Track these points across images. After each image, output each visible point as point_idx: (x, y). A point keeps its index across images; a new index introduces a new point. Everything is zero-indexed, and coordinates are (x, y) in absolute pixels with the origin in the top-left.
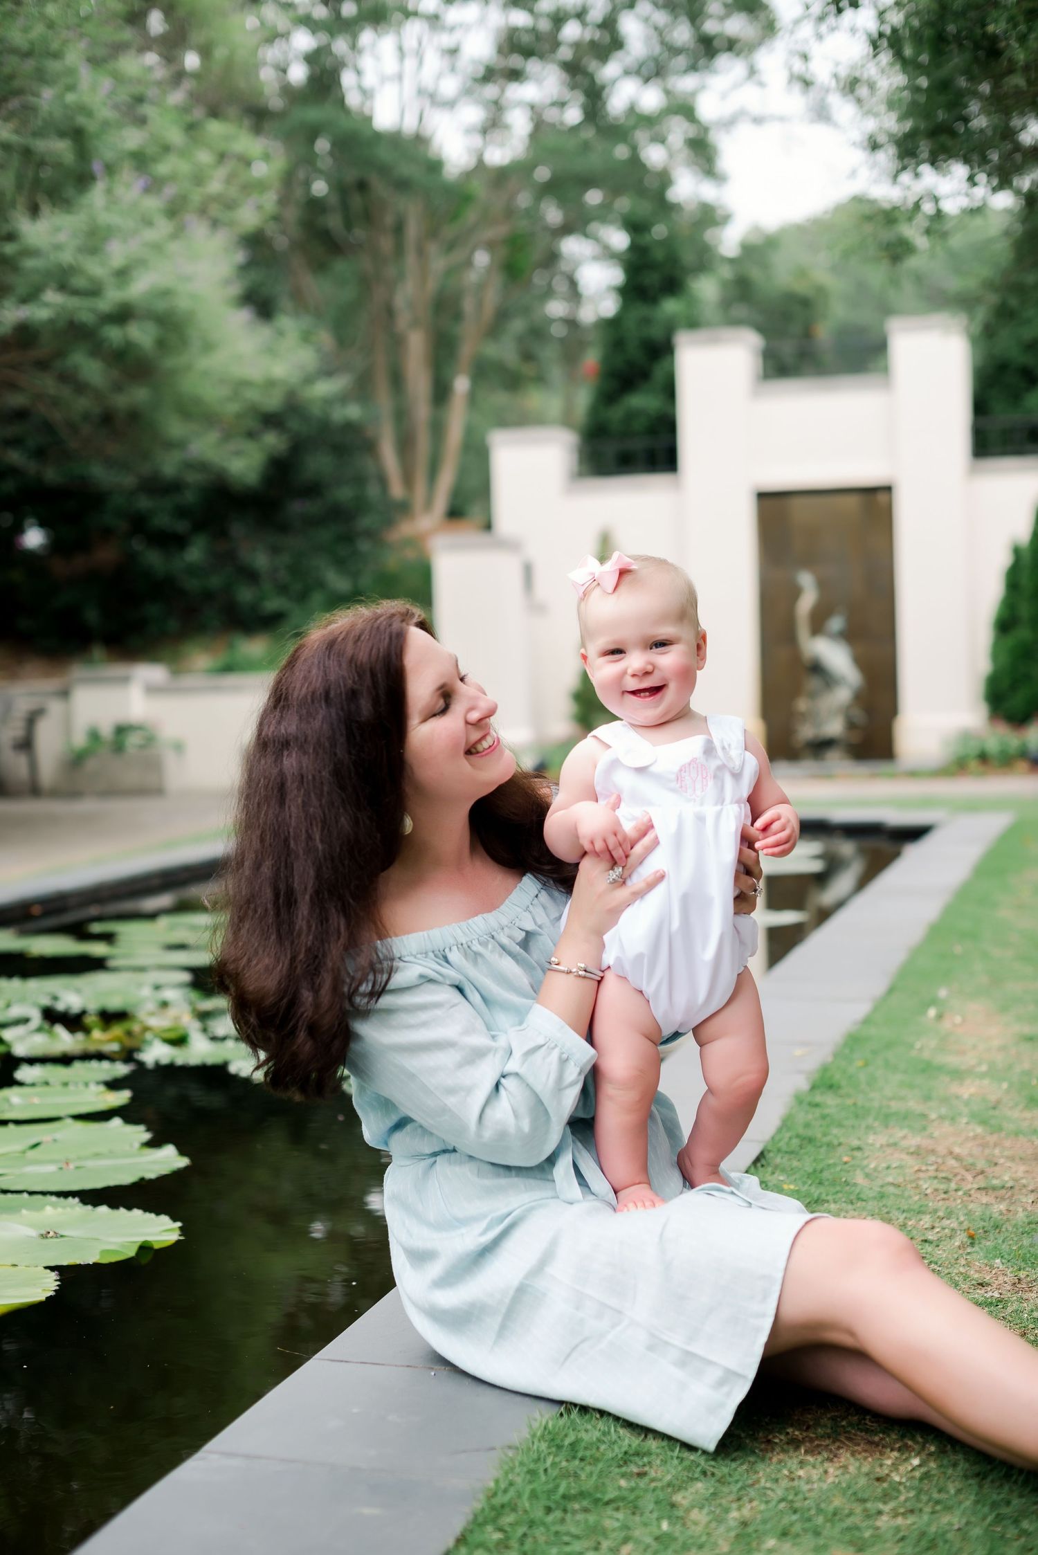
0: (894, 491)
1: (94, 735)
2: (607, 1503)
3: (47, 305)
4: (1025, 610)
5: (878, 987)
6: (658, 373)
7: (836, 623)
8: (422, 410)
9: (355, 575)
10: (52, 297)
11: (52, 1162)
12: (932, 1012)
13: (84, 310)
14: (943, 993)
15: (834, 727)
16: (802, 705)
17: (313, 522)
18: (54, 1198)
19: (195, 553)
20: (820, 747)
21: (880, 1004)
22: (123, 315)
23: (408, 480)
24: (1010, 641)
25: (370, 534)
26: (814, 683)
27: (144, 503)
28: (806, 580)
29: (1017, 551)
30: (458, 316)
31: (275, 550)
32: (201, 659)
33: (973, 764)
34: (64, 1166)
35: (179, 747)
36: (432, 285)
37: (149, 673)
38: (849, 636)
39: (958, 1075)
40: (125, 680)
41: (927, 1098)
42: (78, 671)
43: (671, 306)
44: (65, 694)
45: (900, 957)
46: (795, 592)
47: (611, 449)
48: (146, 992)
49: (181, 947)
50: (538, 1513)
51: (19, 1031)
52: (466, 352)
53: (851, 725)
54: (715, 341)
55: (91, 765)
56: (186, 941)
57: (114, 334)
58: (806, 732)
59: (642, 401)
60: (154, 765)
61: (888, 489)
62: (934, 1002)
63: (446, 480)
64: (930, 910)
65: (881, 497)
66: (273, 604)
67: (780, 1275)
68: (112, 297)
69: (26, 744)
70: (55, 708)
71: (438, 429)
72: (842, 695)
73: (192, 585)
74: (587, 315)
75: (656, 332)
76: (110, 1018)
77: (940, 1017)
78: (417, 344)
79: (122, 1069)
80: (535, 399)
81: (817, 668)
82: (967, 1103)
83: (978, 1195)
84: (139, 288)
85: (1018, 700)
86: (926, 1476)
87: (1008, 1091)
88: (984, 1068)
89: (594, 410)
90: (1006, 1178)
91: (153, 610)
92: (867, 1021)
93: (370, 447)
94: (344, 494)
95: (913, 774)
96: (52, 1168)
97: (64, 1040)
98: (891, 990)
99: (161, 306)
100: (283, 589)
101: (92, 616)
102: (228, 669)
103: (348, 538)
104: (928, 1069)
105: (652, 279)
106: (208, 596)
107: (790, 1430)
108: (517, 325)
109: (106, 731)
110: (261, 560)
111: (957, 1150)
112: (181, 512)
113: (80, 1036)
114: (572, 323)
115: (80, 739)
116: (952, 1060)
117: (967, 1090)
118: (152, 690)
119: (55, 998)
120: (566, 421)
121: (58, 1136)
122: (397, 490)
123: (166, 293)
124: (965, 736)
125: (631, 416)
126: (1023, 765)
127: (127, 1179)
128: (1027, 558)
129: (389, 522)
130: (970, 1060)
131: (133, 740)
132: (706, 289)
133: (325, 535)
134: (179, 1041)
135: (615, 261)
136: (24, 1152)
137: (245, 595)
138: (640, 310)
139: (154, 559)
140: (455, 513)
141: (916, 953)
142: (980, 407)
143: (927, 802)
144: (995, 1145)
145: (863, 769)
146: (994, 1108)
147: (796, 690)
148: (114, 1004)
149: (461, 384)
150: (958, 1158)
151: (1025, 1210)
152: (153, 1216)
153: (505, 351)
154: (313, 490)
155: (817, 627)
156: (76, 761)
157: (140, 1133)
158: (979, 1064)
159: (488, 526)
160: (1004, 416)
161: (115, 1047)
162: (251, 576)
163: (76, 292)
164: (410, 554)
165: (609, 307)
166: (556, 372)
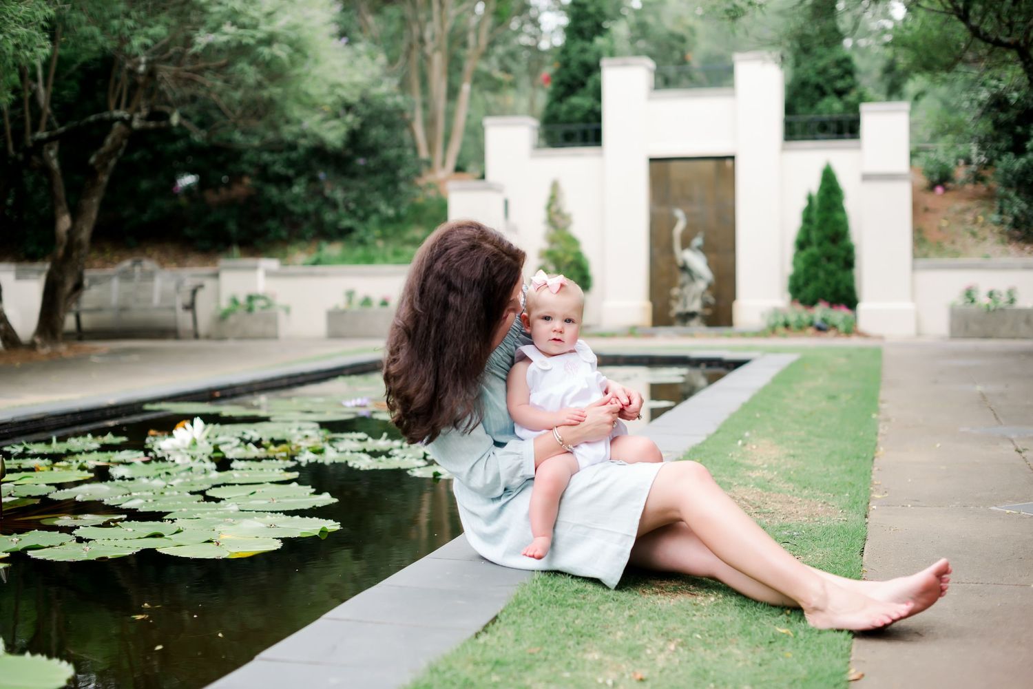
0: (736, 158)
1: (235, 301)
2: (569, 605)
3: (226, 34)
4: (814, 235)
5: (712, 430)
6: (590, 83)
7: (698, 241)
8: (441, 103)
9: (397, 206)
10: (228, 28)
11: (265, 500)
12: (740, 442)
13: (248, 37)
14: (747, 434)
15: (695, 306)
16: (675, 291)
17: (372, 172)
18: (270, 513)
19: (298, 189)
20: (687, 317)
21: (709, 438)
22: (269, 40)
23: (431, 147)
24: (804, 254)
25: (408, 179)
26: (683, 278)
27: (266, 157)
28: (679, 213)
29: (810, 199)
30: (465, 45)
31: (346, 189)
32: (300, 256)
33: (781, 330)
34: (272, 501)
35: (287, 310)
36: (448, 25)
37: (269, 264)
38: (705, 249)
39: (751, 468)
40: (255, 268)
41: (733, 476)
42: (223, 262)
43: (599, 41)
44: (216, 275)
45: (725, 416)
46: (673, 222)
47: (560, 130)
48: (294, 431)
49: (309, 412)
50: (537, 605)
51: (228, 446)
52: (469, 66)
53: (706, 305)
54: (625, 65)
55: (232, 319)
56: (312, 410)
57: (265, 51)
58: (678, 308)
59: (579, 101)
60: (272, 320)
61: (732, 158)
62: (741, 438)
63: (455, 147)
64: (745, 397)
65: (729, 163)
66: (347, 223)
67: (649, 488)
68: (264, 29)
69: (191, 307)
70: (209, 284)
71: (450, 115)
72: (701, 286)
73: (297, 209)
74: (544, 45)
75: (589, 57)
76: (276, 443)
77: (744, 445)
78: (438, 62)
79: (290, 464)
80: (510, 97)
81: (685, 268)
82: (754, 480)
83: (755, 515)
84: (280, 24)
85: (809, 291)
86: (717, 605)
87: (777, 475)
88: (765, 466)
89: (549, 107)
90: (771, 509)
91: (272, 224)
92: (703, 443)
93: (408, 124)
94: (392, 153)
95: (743, 335)
96: (266, 502)
97: (254, 451)
98: (717, 432)
99: (293, 35)
100: (352, 214)
101: (232, 227)
102: (317, 262)
103: (394, 182)
104: (735, 464)
105: (586, 24)
106: (306, 216)
107: (654, 589)
108: (500, 50)
109: (242, 299)
110: (339, 195)
111: (746, 497)
112: (290, 163)
113: (262, 450)
114: (534, 49)
115: (225, 304)
116: (749, 462)
117: (755, 474)
118: (269, 274)
119: (244, 433)
120: (531, 112)
121: (264, 490)
122: (424, 154)
123: (295, 27)
124: (776, 312)
125: (573, 109)
126: (811, 330)
127: (306, 507)
128: (816, 202)
129: (419, 174)
130: (759, 462)
131: (259, 304)
132: (620, 29)
133: (379, 179)
134: (320, 452)
135: (563, 13)
136: (248, 496)
137: (329, 216)
138: (580, 44)
139: (273, 191)
140: (459, 169)
141: (733, 416)
142: (789, 109)
143: (749, 348)
144: (767, 496)
145: (713, 331)
146: (769, 482)
147: (672, 284)
148: (278, 437)
149: (466, 88)
150: (746, 500)
151: (779, 521)
152: (324, 520)
153: (491, 67)
154: (372, 151)
155: (686, 244)
156: (223, 317)
157: (309, 489)
158: (763, 464)
159: (483, 177)
160: (804, 115)
161: (284, 454)
162: (334, 205)
163: (243, 27)
164: (431, 193)
165: (559, 40)
166: (524, 82)
